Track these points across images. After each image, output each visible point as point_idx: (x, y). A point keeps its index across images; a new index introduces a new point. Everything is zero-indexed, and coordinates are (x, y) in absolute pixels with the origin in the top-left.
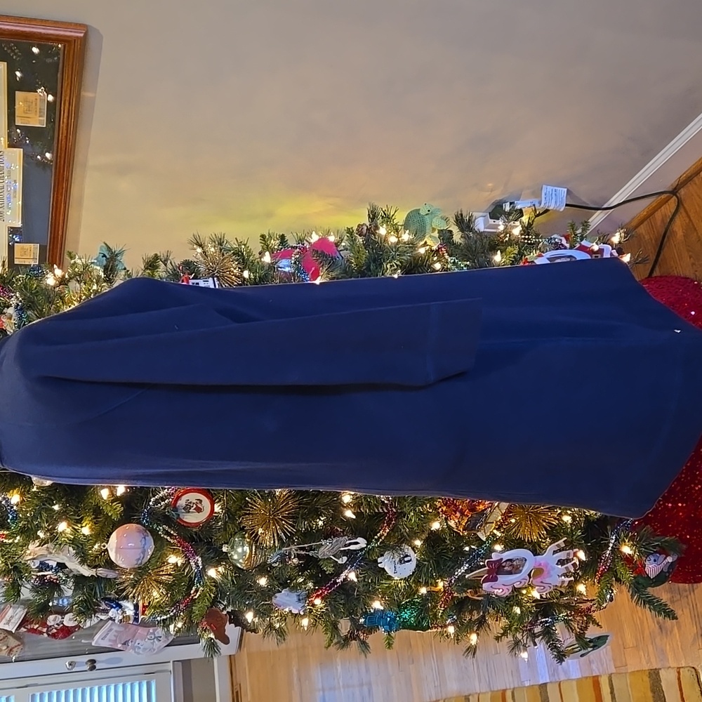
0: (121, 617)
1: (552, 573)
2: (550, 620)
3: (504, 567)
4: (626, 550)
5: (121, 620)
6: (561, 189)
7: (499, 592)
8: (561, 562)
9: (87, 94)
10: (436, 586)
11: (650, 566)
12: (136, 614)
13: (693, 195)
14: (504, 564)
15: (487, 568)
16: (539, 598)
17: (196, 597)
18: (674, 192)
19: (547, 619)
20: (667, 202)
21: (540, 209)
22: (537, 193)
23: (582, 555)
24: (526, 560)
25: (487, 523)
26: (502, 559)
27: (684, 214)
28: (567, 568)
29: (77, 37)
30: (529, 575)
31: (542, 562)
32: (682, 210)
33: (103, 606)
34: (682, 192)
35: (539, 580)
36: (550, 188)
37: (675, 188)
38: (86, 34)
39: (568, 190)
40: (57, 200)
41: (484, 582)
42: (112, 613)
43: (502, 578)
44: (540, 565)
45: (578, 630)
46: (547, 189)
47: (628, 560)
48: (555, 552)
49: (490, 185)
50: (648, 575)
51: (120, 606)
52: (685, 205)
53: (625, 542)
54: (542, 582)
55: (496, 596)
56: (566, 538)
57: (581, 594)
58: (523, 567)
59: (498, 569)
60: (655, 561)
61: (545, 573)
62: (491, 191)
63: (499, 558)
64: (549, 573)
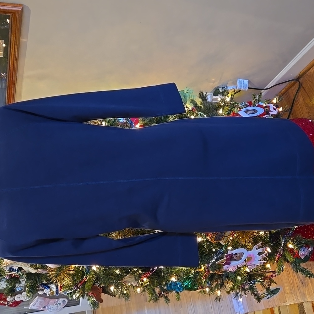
0: (50, 293)
1: (256, 259)
2: (253, 282)
3: (234, 257)
4: (290, 246)
5: (50, 294)
6: (246, 80)
7: (231, 270)
8: (260, 254)
9: (23, 40)
10: (201, 269)
11: (302, 253)
12: (57, 291)
13: (306, 80)
14: (233, 256)
15: (226, 258)
16: (249, 272)
17: (86, 281)
18: (298, 79)
19: (251, 282)
20: (294, 84)
21: (236, 90)
22: (235, 83)
23: (269, 250)
24: (243, 254)
25: (225, 237)
26: (233, 253)
27: (303, 90)
28: (262, 256)
29: (18, 10)
30: (245, 261)
31: (251, 254)
32: (302, 88)
33: (41, 288)
34: (301, 80)
35: (250, 263)
36: (241, 80)
38: (22, 9)
39: (249, 81)
40: (9, 93)
41: (224, 265)
42: (45, 291)
43: (233, 263)
44: (250, 255)
45: (267, 286)
46: (240, 81)
47: (291, 251)
48: (257, 249)
49: (213, 79)
50: (300, 258)
51: (49, 287)
52: (303, 85)
53: (289, 242)
54: (251, 264)
55: (230, 271)
56: (262, 242)
57: (268, 269)
58: (242, 257)
59: (231, 258)
60: (303, 250)
61: (253, 259)
62: (214, 82)
63: (231, 253)
64: (254, 259)
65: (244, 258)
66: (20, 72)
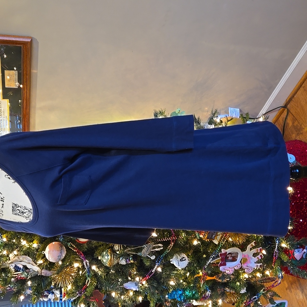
0: (54, 298)
1: (251, 261)
2: (257, 297)
3: (228, 257)
4: (284, 245)
5: (54, 299)
6: (237, 109)
7: (227, 272)
8: (255, 255)
9: (34, 71)
10: (199, 274)
11: (297, 254)
12: (61, 296)
13: (293, 106)
14: (228, 256)
15: (221, 258)
16: (248, 278)
17: (88, 285)
18: (285, 107)
19: (255, 296)
20: (283, 112)
21: (229, 119)
22: (227, 112)
23: (264, 252)
24: (238, 254)
25: (217, 235)
26: (226, 253)
27: (291, 115)
28: (258, 258)
29: (28, 42)
30: (241, 262)
31: (246, 255)
32: (290, 114)
33: (46, 293)
34: (288, 106)
35: (246, 265)
36: (232, 109)
37: (285, 105)
38: (31, 40)
39: (240, 110)
40: (24, 125)
41: (220, 266)
42: (51, 296)
43: (228, 264)
44: (245, 256)
45: (270, 296)
46: (231, 109)
47: (286, 251)
48: (251, 249)
49: (206, 109)
50: (296, 259)
51: (53, 293)
52: (291, 111)
53: (282, 242)
54: (247, 266)
55: (227, 274)
56: (255, 241)
57: (267, 275)
58: (237, 258)
59: (225, 259)
60: (298, 251)
61: (248, 261)
62: (208, 112)
63: (225, 252)
64: (250, 261)
65: (239, 258)
66: (32, 104)
